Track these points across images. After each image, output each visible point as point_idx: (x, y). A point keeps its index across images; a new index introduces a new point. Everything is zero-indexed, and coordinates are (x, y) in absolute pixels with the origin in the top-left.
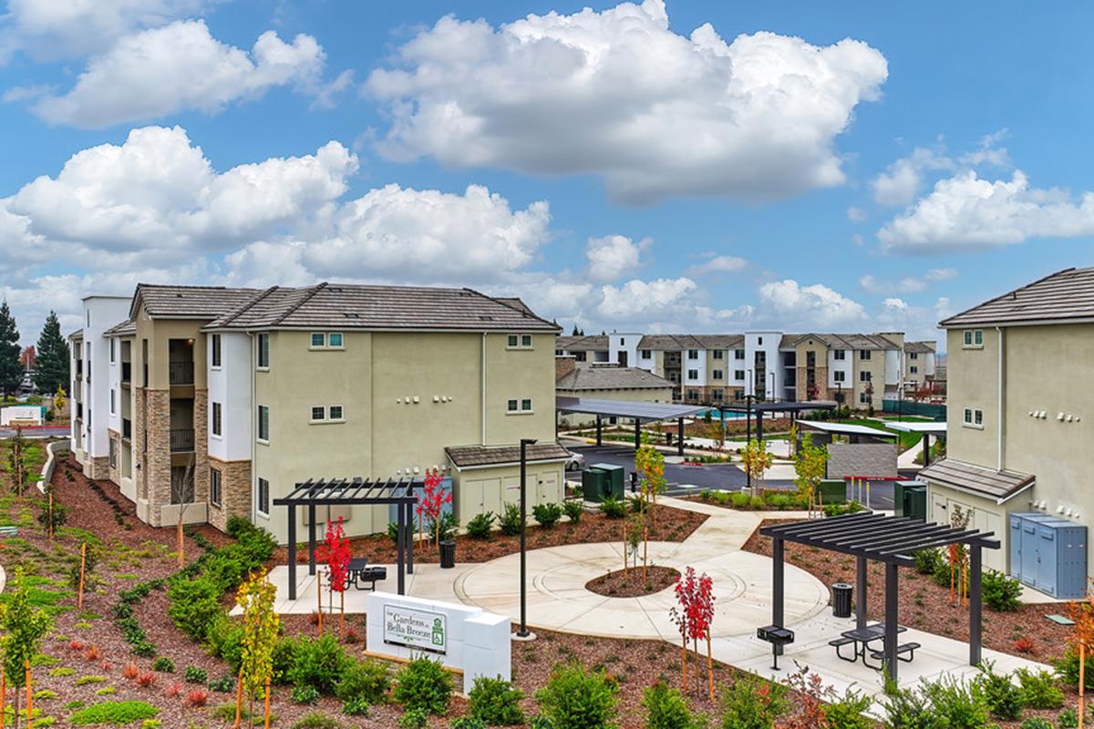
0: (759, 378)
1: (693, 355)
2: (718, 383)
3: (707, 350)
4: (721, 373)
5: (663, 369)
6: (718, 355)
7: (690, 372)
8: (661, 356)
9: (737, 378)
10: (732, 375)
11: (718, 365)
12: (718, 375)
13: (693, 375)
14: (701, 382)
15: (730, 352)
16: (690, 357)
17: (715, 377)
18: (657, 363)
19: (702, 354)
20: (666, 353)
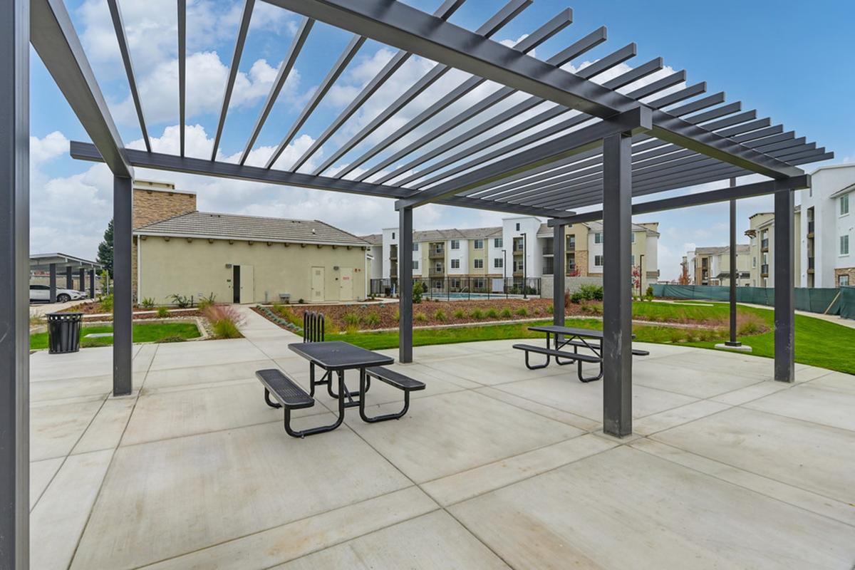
0: (518, 265)
1: (455, 246)
2: (478, 272)
3: (469, 240)
4: (481, 262)
5: (428, 260)
6: (478, 245)
7: (453, 261)
8: (427, 246)
9: (496, 266)
10: (491, 263)
11: (478, 255)
12: (478, 264)
13: (455, 264)
14: (462, 271)
15: (489, 241)
16: (453, 247)
17: (476, 266)
18: (423, 254)
19: (463, 244)
20: (431, 244)
